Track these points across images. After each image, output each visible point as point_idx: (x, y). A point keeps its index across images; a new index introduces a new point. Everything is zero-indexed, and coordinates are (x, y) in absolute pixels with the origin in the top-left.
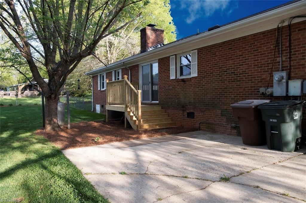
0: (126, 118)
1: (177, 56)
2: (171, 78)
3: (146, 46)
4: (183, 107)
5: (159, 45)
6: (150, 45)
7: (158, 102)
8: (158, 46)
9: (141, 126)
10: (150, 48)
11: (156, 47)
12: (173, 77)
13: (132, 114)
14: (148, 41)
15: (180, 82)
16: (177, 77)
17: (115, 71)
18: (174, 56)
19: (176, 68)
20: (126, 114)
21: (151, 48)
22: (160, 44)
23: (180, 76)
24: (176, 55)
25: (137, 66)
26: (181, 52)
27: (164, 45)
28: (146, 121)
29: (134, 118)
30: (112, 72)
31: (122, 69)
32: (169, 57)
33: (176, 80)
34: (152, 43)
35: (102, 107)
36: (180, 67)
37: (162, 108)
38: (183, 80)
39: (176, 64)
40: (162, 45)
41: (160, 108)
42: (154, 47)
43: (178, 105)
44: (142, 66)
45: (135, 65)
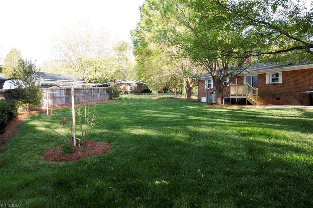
0: (247, 100)
2: (267, 83)
4: (274, 96)
13: (251, 98)
15: (272, 85)
23: (272, 82)
24: (270, 73)
25: (243, 76)
26: (273, 72)
29: (253, 100)
31: (229, 78)
32: (266, 74)
33: (270, 84)
36: (272, 78)
38: (274, 84)
39: (270, 77)
41: (260, 97)
43: (271, 95)
44: (246, 77)
45: (241, 76)
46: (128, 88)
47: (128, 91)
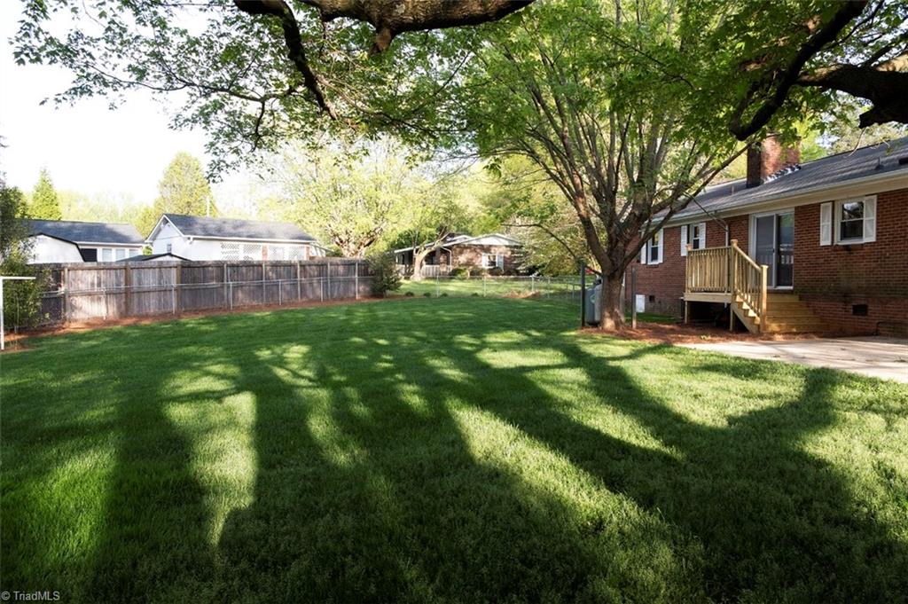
0: (734, 313)
1: (836, 203)
2: (822, 243)
3: (760, 173)
4: (845, 296)
5: (789, 169)
6: (770, 169)
7: (791, 288)
8: (787, 171)
9: (766, 327)
10: (769, 178)
11: (783, 173)
12: (825, 241)
14: (766, 164)
15: (842, 250)
16: (835, 241)
17: (688, 225)
18: (830, 204)
19: (833, 225)
20: (734, 308)
21: (770, 176)
22: (791, 167)
23: (841, 239)
24: (833, 202)
25: (746, 218)
26: (845, 197)
27: (799, 168)
28: (775, 319)
29: (751, 313)
30: (680, 227)
31: (707, 222)
32: (819, 205)
33: (833, 248)
34: (775, 166)
35: (650, 300)
36: (842, 223)
37: (800, 300)
38: (847, 248)
39: (833, 218)
40: (796, 170)
41: (797, 297)
42: (777, 175)
43: (834, 293)
44: (758, 219)
45: (740, 216)
46: (483, 262)
47: (482, 270)
